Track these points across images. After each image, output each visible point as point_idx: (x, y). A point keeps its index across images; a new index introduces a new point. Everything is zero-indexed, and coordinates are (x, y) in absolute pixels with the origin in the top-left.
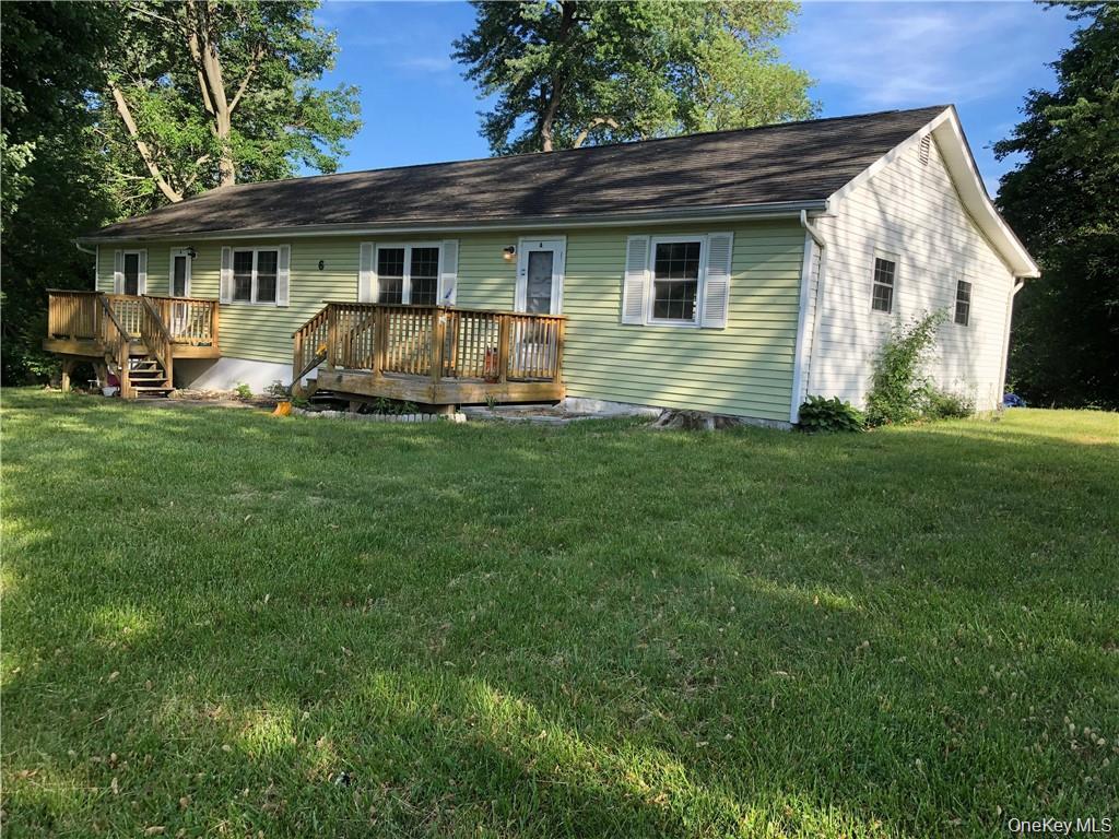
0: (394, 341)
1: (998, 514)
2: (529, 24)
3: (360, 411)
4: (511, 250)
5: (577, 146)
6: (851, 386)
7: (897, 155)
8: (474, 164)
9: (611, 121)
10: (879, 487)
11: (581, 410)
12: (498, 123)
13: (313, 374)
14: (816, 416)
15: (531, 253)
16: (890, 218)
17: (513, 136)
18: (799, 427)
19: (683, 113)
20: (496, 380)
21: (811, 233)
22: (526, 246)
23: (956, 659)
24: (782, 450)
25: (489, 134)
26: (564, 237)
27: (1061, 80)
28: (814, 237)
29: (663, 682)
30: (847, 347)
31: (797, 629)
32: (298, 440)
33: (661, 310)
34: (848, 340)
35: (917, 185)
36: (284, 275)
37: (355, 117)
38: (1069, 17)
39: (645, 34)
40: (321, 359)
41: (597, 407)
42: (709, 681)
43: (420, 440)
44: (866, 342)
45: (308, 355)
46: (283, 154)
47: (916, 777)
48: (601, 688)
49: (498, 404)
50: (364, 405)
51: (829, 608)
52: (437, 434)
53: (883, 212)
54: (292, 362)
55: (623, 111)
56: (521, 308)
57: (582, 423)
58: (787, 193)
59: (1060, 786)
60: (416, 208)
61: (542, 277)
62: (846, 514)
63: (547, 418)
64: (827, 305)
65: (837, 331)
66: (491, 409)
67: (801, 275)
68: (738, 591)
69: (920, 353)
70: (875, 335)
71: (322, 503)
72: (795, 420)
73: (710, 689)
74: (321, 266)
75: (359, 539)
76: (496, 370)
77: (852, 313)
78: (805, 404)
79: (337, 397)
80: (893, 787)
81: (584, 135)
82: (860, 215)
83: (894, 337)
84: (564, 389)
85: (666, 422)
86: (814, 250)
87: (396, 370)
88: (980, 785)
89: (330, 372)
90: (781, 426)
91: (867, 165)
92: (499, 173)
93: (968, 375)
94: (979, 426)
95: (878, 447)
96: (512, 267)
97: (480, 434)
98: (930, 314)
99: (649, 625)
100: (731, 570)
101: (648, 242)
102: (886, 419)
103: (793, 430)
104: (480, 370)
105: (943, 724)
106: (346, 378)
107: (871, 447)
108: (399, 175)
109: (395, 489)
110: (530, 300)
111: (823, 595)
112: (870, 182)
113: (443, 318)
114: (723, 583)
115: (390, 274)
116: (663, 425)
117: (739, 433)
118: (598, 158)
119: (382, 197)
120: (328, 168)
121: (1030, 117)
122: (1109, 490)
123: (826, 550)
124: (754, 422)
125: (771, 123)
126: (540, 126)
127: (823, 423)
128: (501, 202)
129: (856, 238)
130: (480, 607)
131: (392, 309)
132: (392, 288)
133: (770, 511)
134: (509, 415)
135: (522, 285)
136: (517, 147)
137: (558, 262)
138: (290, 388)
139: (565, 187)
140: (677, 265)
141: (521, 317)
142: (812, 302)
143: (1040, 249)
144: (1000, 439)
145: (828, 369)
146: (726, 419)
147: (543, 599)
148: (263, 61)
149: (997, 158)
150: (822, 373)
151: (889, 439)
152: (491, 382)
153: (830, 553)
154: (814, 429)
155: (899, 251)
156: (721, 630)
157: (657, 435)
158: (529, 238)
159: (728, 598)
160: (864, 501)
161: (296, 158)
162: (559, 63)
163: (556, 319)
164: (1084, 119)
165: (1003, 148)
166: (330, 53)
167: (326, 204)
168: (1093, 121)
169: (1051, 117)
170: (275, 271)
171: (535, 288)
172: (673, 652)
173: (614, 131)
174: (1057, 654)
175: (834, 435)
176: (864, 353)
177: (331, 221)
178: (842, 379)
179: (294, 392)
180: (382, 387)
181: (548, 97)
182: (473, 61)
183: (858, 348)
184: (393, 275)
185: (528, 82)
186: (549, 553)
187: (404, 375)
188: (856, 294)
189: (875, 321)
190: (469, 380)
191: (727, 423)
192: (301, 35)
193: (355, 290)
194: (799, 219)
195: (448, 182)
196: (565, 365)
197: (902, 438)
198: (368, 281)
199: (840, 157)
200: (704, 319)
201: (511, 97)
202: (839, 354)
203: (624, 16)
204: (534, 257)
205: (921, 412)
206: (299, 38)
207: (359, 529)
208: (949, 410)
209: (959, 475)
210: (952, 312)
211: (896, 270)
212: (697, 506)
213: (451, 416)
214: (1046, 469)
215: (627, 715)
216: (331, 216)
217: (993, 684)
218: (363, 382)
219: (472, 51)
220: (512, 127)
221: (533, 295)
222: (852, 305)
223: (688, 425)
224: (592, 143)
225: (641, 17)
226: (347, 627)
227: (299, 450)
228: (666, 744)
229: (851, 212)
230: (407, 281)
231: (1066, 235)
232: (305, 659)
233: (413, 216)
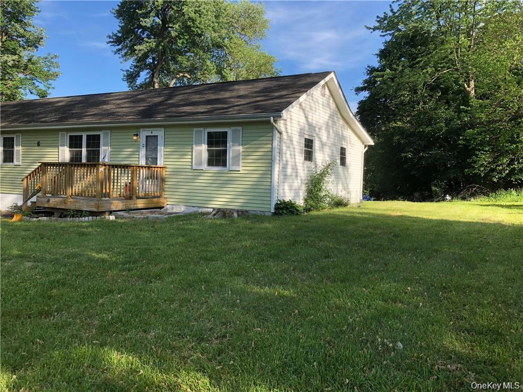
0: (77, 181)
1: (356, 248)
2: (145, 29)
3: (60, 217)
4: (137, 135)
5: (171, 86)
6: (297, 195)
7: (312, 93)
8: (119, 94)
9: (186, 75)
10: (307, 239)
11: (174, 211)
12: (132, 75)
13: (34, 199)
14: (282, 209)
15: (147, 136)
16: (310, 120)
17: (139, 81)
18: (275, 214)
19: (219, 72)
20: (130, 198)
21: (276, 127)
22: (144, 134)
23: (334, 315)
24: (267, 225)
25: (127, 80)
26: (163, 129)
27: (379, 62)
28: (277, 129)
29: (202, 340)
30: (294, 177)
31: (267, 308)
32: (23, 233)
33: (211, 163)
34: (294, 174)
35: (321, 106)
36: (18, 149)
37: (56, 70)
38: (381, 36)
39: (200, 35)
40: (38, 191)
41: (181, 209)
42: (224, 336)
43: (90, 230)
44: (302, 175)
45: (31, 189)
46: (17, 88)
47: (314, 371)
48: (172, 346)
49: (131, 210)
50: (62, 213)
51: (281, 297)
52: (98, 226)
53: (306, 118)
54: (22, 193)
55: (192, 70)
56: (143, 162)
57: (174, 217)
58: (265, 109)
59: (373, 367)
60: (88, 115)
61: (153, 148)
62: (292, 253)
63: (157, 215)
64: (284, 159)
65: (289, 171)
66: (128, 212)
67: (272, 146)
68: (242, 292)
69: (326, 179)
70: (306, 172)
71: (33, 265)
72: (273, 211)
73: (225, 340)
74: (39, 145)
75: (52, 283)
76: (130, 193)
77: (295, 162)
78: (277, 203)
79: (48, 210)
80: (303, 376)
81: (174, 81)
82: (296, 119)
83: (314, 172)
84: (166, 201)
85: (215, 215)
86: (277, 135)
87: (78, 195)
88: (340, 371)
89: (43, 197)
90: (267, 214)
91: (299, 97)
92: (132, 98)
93: (346, 188)
94: (351, 210)
95: (308, 221)
96: (138, 143)
97: (121, 225)
98: (330, 162)
99: (199, 313)
100: (239, 283)
101: (203, 131)
102: (312, 208)
103: (272, 216)
104: (122, 193)
105: (327, 345)
106: (52, 200)
107: (305, 222)
108: (80, 99)
109: (74, 256)
110: (147, 159)
111: (279, 291)
112: (300, 105)
113: (102, 169)
114: (235, 289)
115: (75, 148)
116: (213, 216)
117: (248, 218)
118: (179, 93)
119: (71, 110)
120: (43, 95)
121: (368, 76)
122: (400, 236)
123: (283, 270)
124: (255, 213)
125: (260, 78)
126: (152, 77)
127: (285, 212)
128: (131, 112)
129: (296, 129)
130: (114, 312)
131: (75, 165)
132: (77, 154)
133: (259, 254)
134: (137, 215)
135: (143, 152)
136: (141, 86)
137: (161, 141)
138: (21, 206)
139: (163, 105)
140: (217, 142)
141: (142, 167)
142: (278, 158)
143: (375, 132)
144: (360, 215)
145: (286, 187)
146: (242, 212)
147: (147, 305)
148: (6, 41)
149: (356, 94)
150: (284, 189)
151: (313, 217)
152: (128, 199)
153: (284, 271)
154: (281, 214)
155: (315, 135)
156: (232, 312)
157: (210, 221)
158: (146, 129)
159: (237, 296)
160: (299, 246)
161: (25, 89)
162: (161, 47)
163: (160, 168)
164: (389, 78)
165: (358, 90)
166: (42, 38)
167: (41, 113)
168: (392, 80)
169: (376, 77)
170: (13, 147)
171: (149, 153)
172: (208, 325)
173: (188, 79)
174: (376, 309)
175: (290, 217)
176: (301, 180)
177: (44, 122)
178: (293, 191)
179: (23, 208)
180: (71, 205)
181: (156, 63)
182: (118, 45)
183: (299, 178)
184: (77, 148)
185: (146, 56)
186: (151, 282)
187: (82, 198)
188: (297, 154)
189: (305, 165)
190: (116, 199)
191: (243, 214)
192: (26, 29)
193: (57, 156)
194: (270, 121)
195: (105, 103)
196: (165, 190)
197: (319, 217)
198: (64, 151)
199: (288, 93)
200: (231, 167)
201: (138, 62)
202: (291, 181)
203: (190, 27)
204: (149, 139)
205: (327, 205)
206: (25, 30)
207: (52, 278)
208: (339, 203)
209: (341, 232)
210: (339, 161)
211: (314, 143)
212: (226, 253)
213: (107, 217)
214: (376, 228)
215: (184, 358)
216: (43, 120)
217: (349, 325)
218: (61, 202)
219: (118, 41)
220: (139, 76)
221: (148, 157)
222: (295, 159)
223: (225, 216)
224: (178, 85)
225: (197, 27)
226: (42, 328)
227: (22, 239)
228: (202, 370)
229: (293, 118)
230: (84, 150)
231: (385, 126)
232: (16, 347)
233: (86, 119)
